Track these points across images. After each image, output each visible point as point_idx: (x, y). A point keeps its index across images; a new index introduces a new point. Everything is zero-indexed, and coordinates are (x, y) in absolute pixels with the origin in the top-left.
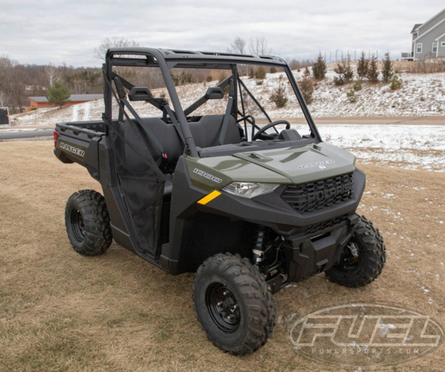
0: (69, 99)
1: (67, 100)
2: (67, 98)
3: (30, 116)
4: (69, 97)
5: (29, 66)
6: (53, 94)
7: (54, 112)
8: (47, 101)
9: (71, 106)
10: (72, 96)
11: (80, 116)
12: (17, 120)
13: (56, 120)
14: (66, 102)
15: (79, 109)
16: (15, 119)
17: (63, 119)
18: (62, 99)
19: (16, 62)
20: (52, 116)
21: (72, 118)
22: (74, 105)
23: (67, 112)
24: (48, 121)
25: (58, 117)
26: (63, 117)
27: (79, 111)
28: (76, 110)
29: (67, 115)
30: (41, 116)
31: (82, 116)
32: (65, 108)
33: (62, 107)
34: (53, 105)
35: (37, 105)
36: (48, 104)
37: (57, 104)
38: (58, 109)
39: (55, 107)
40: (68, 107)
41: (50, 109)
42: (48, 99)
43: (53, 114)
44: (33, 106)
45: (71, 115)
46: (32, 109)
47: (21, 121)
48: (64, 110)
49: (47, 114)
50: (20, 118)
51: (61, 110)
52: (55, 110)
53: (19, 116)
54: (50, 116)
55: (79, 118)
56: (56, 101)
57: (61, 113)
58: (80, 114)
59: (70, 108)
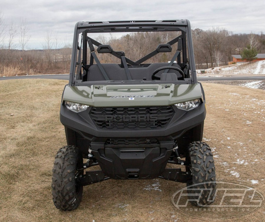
0: (256, 56)
1: (255, 57)
2: (255, 56)
3: (230, 68)
4: (256, 55)
5: (241, 35)
6: (245, 53)
7: (245, 66)
8: (241, 58)
9: (257, 62)
10: (258, 55)
11: (262, 68)
12: (221, 70)
13: (245, 71)
14: (254, 59)
15: (262, 64)
16: (220, 69)
17: (249, 70)
18: (251, 57)
19: (232, 32)
20: (243, 68)
21: (256, 70)
22: (259, 61)
23: (253, 66)
24: (240, 71)
25: (247, 69)
26: (250, 69)
27: (262, 65)
28: (260, 64)
29: (253, 68)
30: (236, 68)
31: (263, 69)
32: (253, 63)
33: (251, 62)
34: (245, 61)
35: (236, 60)
36: (241, 60)
37: (248, 60)
38: (248, 64)
39: (246, 62)
40: (255, 62)
41: (242, 63)
42: (242, 57)
43: (244, 67)
44: (234, 61)
45: (255, 68)
46: (233, 63)
47: (223, 71)
48: (252, 65)
49: (240, 66)
50: (223, 69)
51: (250, 65)
52: (246, 64)
53: (223, 68)
54: (242, 68)
55: (260, 71)
56: (247, 58)
57: (250, 67)
58: (262, 67)
59: (256, 63)
